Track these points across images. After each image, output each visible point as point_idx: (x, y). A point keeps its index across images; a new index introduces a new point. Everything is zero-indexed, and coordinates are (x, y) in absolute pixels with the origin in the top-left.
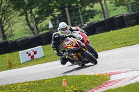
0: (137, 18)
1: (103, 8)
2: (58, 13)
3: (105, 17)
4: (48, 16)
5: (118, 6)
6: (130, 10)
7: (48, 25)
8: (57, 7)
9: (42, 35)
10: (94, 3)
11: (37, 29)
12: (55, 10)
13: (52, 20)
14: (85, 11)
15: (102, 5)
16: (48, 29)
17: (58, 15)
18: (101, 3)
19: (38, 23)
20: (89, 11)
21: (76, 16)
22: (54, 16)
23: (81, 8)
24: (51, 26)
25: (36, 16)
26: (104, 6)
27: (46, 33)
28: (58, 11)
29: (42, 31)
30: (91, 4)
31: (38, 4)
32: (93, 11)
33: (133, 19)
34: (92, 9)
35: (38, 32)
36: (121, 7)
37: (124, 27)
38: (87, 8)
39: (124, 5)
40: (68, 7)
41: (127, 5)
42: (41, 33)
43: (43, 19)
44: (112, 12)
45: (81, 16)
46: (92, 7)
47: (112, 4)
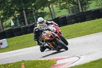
0: (75, 18)
1: (50, 11)
2: (18, 14)
3: (52, 17)
4: (10, 17)
5: (62, 9)
6: (71, 12)
7: (10, 23)
8: (17, 10)
9: (6, 30)
10: (44, 7)
11: (3, 26)
12: (16, 12)
13: (13, 20)
14: (37, 13)
15: (50, 9)
16: (11, 26)
17: (18, 16)
18: (49, 7)
19: (3, 22)
20: (41, 13)
21: (31, 16)
22: (15, 16)
23: (34, 11)
24: (13, 24)
25: (2, 17)
26: (51, 9)
27: (9, 29)
28: (17, 13)
29: (6, 27)
30: (42, 8)
31: (3, 8)
32: (43, 13)
33: (73, 19)
34: (42, 11)
35: (3, 29)
36: (64, 10)
37: (67, 25)
38: (39, 11)
39: (66, 8)
40: (25, 10)
41: (68, 9)
42: (5, 29)
43: (7, 19)
44: (58, 13)
45: (35, 17)
46: (43, 10)
47: (58, 8)
